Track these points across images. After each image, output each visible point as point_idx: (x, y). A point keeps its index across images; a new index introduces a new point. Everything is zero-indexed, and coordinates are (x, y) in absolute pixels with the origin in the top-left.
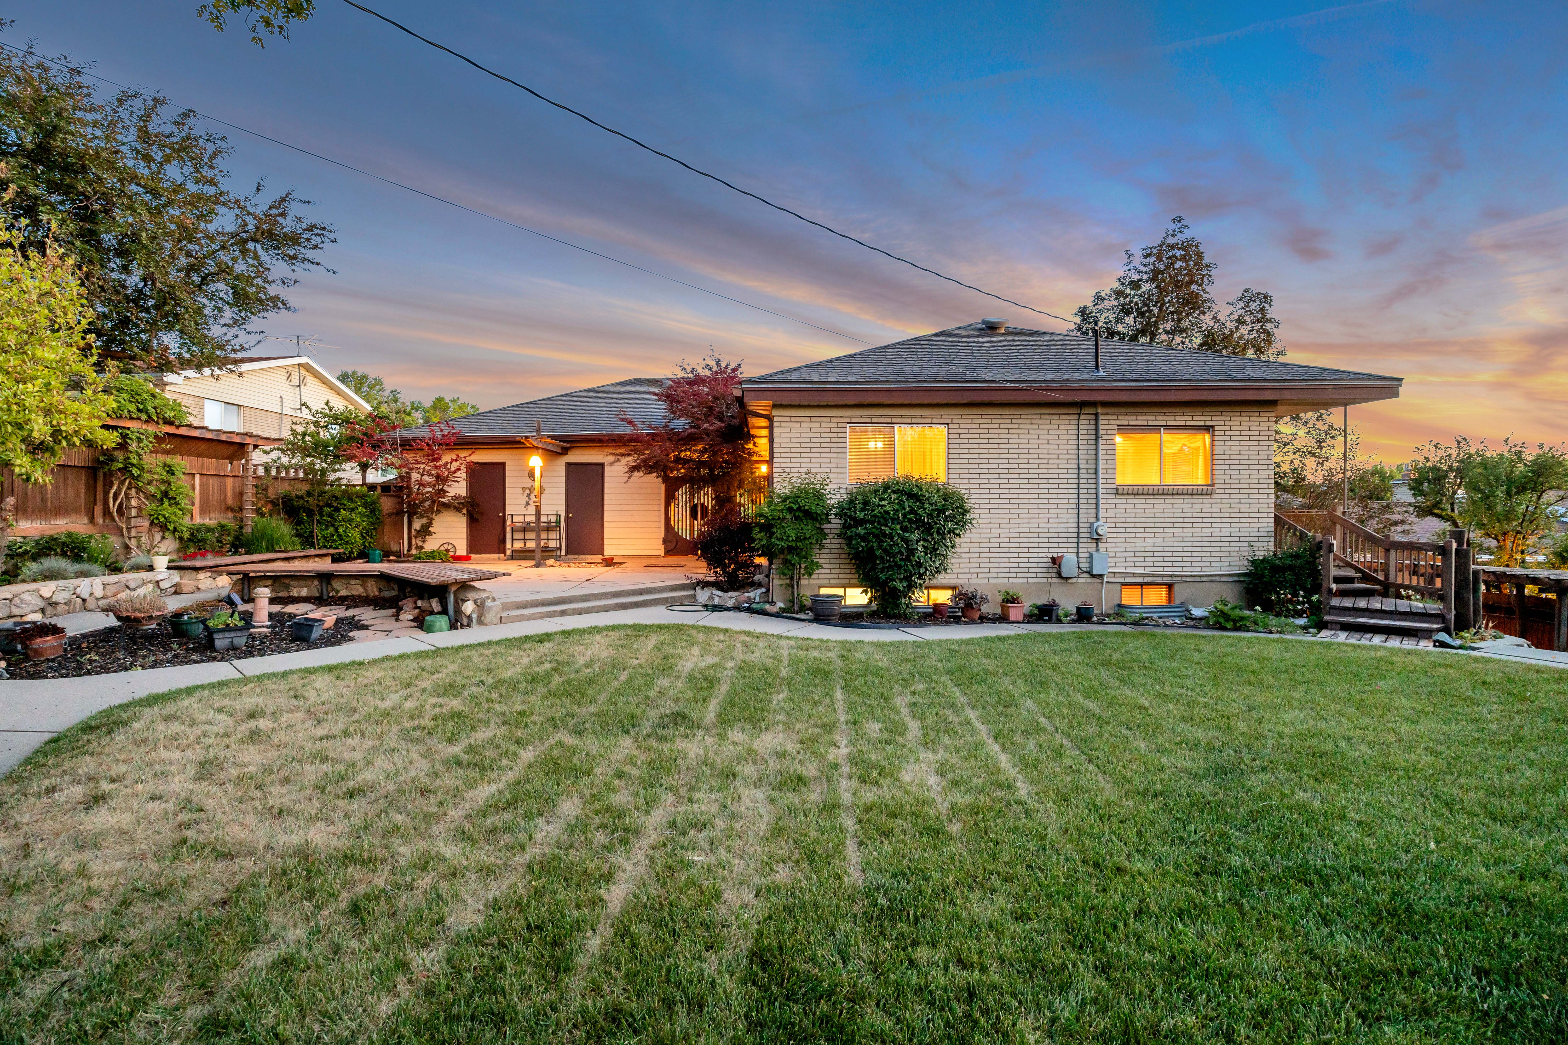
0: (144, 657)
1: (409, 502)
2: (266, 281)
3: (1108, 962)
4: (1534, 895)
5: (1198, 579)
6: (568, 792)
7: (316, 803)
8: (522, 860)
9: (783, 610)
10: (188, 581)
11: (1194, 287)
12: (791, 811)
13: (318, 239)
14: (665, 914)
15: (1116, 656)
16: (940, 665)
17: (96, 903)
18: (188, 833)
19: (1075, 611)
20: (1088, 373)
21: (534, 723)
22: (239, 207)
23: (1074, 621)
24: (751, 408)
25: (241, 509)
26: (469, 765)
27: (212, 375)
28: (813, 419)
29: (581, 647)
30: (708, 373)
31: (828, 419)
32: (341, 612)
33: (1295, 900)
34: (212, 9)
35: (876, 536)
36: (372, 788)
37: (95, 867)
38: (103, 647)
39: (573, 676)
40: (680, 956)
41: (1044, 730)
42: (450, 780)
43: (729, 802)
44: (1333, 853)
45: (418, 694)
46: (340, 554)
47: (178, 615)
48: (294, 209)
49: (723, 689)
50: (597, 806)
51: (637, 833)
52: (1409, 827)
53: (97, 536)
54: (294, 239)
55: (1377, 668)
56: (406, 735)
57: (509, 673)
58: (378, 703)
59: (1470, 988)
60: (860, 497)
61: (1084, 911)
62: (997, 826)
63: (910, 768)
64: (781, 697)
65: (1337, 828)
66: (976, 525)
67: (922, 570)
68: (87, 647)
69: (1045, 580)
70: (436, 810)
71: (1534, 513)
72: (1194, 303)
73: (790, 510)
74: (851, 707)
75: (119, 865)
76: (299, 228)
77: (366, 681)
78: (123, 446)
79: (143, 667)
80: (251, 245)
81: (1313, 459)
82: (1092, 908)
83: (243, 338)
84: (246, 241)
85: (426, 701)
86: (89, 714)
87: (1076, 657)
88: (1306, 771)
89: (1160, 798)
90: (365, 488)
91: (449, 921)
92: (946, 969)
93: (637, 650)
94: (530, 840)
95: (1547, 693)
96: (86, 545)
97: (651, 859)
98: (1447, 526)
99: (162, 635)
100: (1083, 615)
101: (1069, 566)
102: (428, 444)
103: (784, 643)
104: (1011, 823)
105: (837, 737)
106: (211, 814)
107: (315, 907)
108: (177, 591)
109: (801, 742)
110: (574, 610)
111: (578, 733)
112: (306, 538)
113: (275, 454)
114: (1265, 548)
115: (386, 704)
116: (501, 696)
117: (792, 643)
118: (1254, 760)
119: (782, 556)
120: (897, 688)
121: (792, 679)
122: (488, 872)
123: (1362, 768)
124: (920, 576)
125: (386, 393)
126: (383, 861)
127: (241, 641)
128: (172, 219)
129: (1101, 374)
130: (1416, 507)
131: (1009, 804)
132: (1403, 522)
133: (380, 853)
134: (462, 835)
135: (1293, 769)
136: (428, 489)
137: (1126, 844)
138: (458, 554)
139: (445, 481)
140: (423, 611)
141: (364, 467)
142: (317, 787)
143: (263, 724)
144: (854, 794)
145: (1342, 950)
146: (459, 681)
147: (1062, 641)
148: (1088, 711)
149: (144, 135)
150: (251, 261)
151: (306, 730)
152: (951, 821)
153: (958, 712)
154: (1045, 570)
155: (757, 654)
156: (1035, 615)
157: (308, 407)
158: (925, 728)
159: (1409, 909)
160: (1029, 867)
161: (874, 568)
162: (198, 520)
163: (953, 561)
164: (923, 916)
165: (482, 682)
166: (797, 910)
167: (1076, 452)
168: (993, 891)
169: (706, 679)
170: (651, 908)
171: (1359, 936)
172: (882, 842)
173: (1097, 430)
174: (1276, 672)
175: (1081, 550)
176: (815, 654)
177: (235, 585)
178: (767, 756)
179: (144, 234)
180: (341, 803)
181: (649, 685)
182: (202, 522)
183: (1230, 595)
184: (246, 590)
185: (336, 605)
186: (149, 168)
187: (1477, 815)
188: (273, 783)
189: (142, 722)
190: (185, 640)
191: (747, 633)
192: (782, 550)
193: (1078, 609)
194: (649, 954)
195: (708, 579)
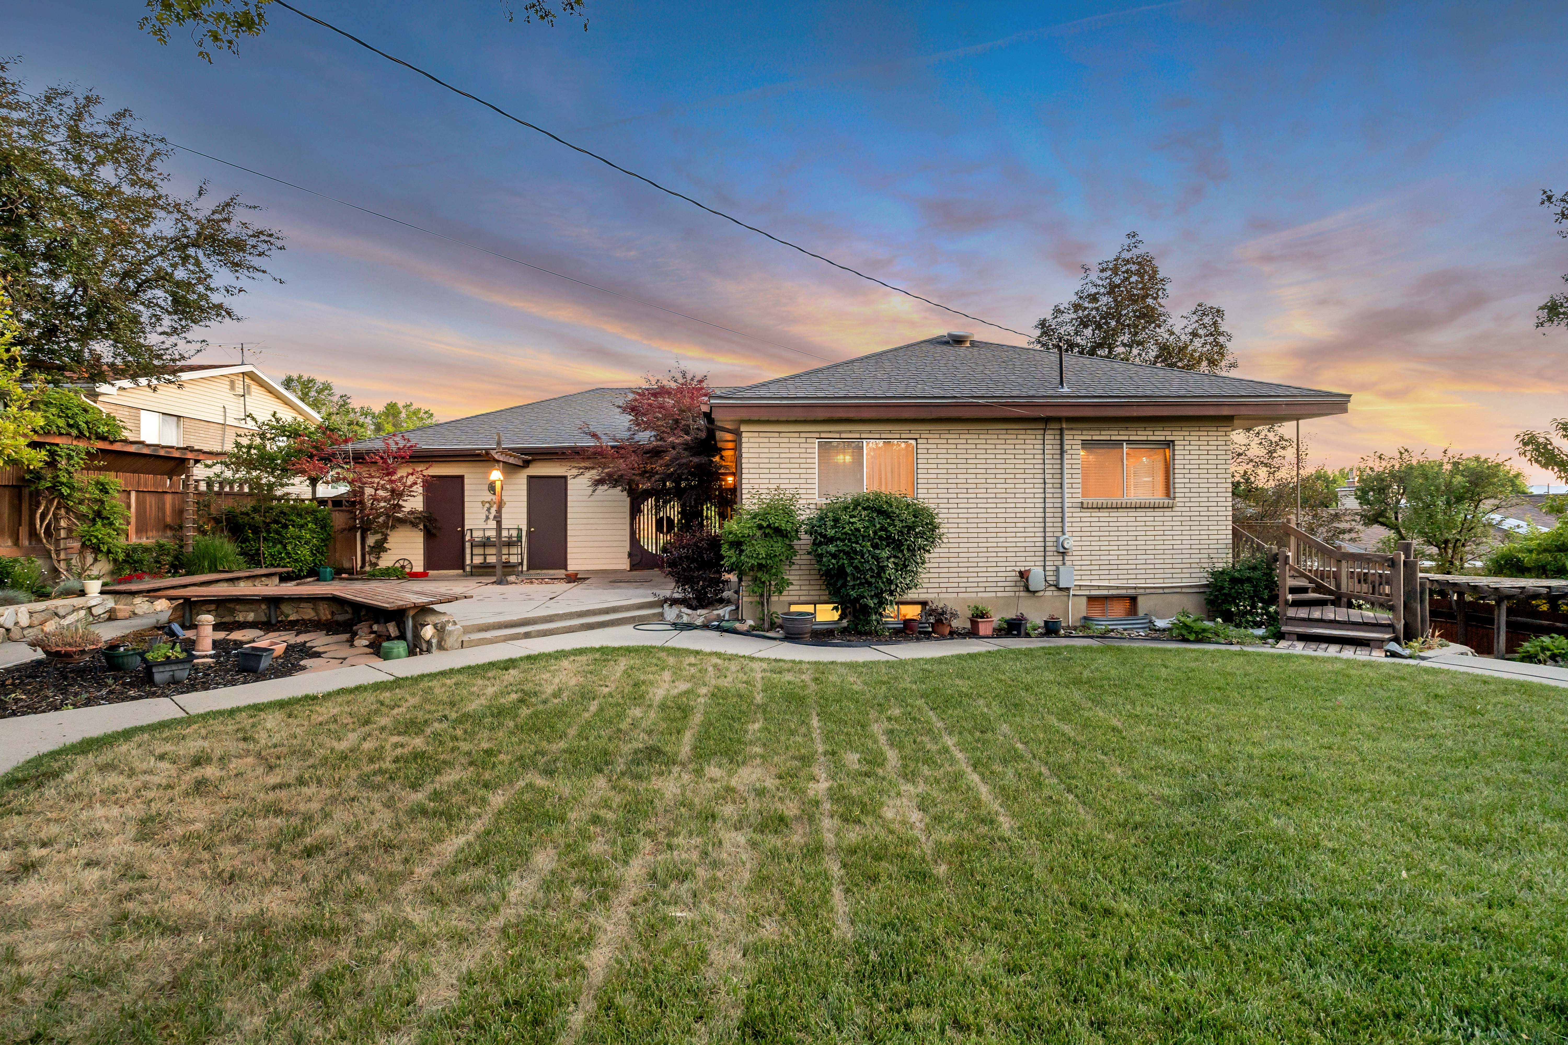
0: (76, 694)
1: (362, 518)
2: (208, 288)
3: (1103, 1017)
4: (1504, 925)
5: (1161, 591)
6: (542, 843)
7: (270, 864)
8: (496, 924)
9: (754, 628)
10: (123, 607)
11: (1150, 301)
12: (774, 854)
13: (265, 246)
14: (650, 982)
15: (1086, 674)
16: (914, 687)
17: (26, 994)
18: (130, 906)
19: (1042, 624)
20: (1053, 389)
21: (502, 763)
22: (179, 211)
23: (1042, 635)
24: (719, 424)
25: (181, 527)
26: (435, 813)
27: (149, 386)
28: (782, 435)
29: (548, 675)
30: (673, 385)
31: (797, 435)
32: (292, 638)
33: (1279, 938)
34: (154, 21)
35: (847, 554)
36: (332, 845)
37: (26, 950)
38: (30, 684)
39: (541, 707)
40: (669, 1029)
41: (1021, 757)
42: (415, 832)
43: (710, 848)
44: (1311, 885)
45: (377, 732)
46: (288, 573)
47: (113, 647)
48: (240, 215)
49: (697, 718)
50: (573, 857)
51: (616, 887)
52: (1381, 854)
53: (22, 559)
54: (238, 245)
55: (1336, 681)
56: (365, 781)
57: (473, 706)
58: (335, 744)
59: (1452, 1030)
60: (830, 514)
61: (1076, 960)
62: (982, 866)
63: (891, 803)
64: (757, 726)
65: (1313, 858)
66: (945, 540)
67: (893, 587)
68: (13, 684)
69: (1012, 594)
70: (401, 868)
71: (1472, 522)
72: (1150, 316)
73: (760, 527)
74: (828, 737)
75: (52, 946)
76: (243, 234)
77: (320, 719)
78: (52, 464)
79: (75, 706)
80: (191, 251)
81: (1265, 469)
82: (1083, 957)
83: (182, 346)
84: (186, 246)
85: (386, 740)
86: (15, 764)
87: (1048, 676)
88: (1278, 796)
89: (1140, 831)
90: (315, 503)
91: (421, 999)
92: (943, 1031)
93: (606, 677)
94: (504, 899)
95: (1495, 705)
96: (9, 569)
97: (633, 917)
98: (1392, 534)
99: (96, 668)
100: (1051, 629)
101: (1037, 580)
102: (382, 458)
103: (756, 665)
104: (996, 863)
105: (815, 770)
106: (155, 881)
107: (274, 990)
108: (112, 616)
109: (780, 777)
110: (538, 631)
111: (549, 773)
112: (253, 556)
113: (218, 469)
114: (1224, 560)
115: (342, 746)
116: (466, 732)
117: (765, 665)
118: (1227, 785)
119: (751, 573)
120: (873, 714)
121: (767, 705)
122: (460, 939)
123: (1330, 791)
124: (891, 593)
125: (335, 399)
126: (346, 930)
127: (183, 674)
128: (106, 222)
129: (1066, 390)
130: (1362, 516)
131: (993, 842)
132: (1350, 531)
133: (341, 922)
134: (430, 897)
135: (1266, 794)
136: (383, 504)
137: (1110, 882)
138: (415, 570)
139: (400, 495)
140: (380, 636)
141: (314, 482)
142: (270, 846)
143: (210, 771)
144: (837, 835)
145: (1329, 993)
146: (421, 716)
147: (1033, 658)
148: (1064, 735)
149: (75, 135)
150: (191, 267)
151: (257, 778)
152: (936, 862)
153: (935, 740)
154: (1013, 584)
155: (729, 679)
156: (1003, 629)
157: (253, 419)
158: (903, 758)
159: (1388, 944)
160: (1017, 912)
161: (844, 585)
162: (134, 540)
163: (923, 576)
164: (916, 973)
165: (445, 717)
166: (787, 971)
167: (1041, 466)
168: (984, 941)
169: (679, 708)
170: (635, 975)
171: (1343, 976)
172: (868, 889)
173: (1062, 445)
174: (1241, 688)
175: (1047, 563)
176: (788, 677)
177: (175, 609)
178: (745, 794)
179: (75, 241)
180: (297, 863)
181: (621, 716)
182: (138, 541)
183: (1192, 605)
184: (187, 615)
185: (285, 630)
186: (82, 169)
187: (1442, 839)
188: (222, 842)
189: (75, 774)
190: (121, 674)
191: (718, 655)
192: (752, 568)
193: (1046, 622)
194: (636, 1029)
195: (676, 596)
